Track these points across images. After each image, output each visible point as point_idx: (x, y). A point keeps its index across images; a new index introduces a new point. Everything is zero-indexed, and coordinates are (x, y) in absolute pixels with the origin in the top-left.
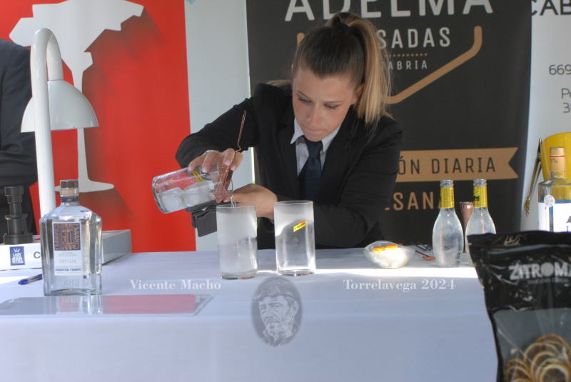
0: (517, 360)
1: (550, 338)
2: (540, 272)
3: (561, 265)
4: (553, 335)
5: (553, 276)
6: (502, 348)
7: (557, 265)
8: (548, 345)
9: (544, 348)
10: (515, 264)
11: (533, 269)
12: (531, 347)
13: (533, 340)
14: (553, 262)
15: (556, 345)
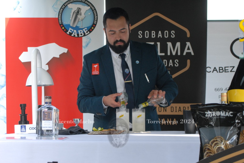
0: (208, 145)
1: (219, 138)
2: (216, 114)
3: (223, 112)
4: (220, 136)
5: (220, 116)
6: (202, 140)
7: (221, 112)
8: (218, 140)
9: (217, 141)
10: (207, 111)
11: (213, 113)
12: (212, 140)
13: (213, 138)
14: (220, 111)
15: (221, 140)
